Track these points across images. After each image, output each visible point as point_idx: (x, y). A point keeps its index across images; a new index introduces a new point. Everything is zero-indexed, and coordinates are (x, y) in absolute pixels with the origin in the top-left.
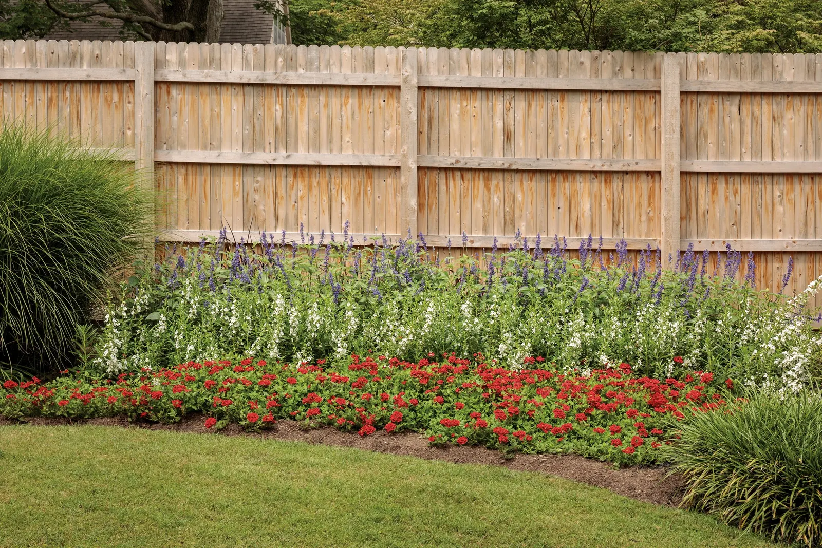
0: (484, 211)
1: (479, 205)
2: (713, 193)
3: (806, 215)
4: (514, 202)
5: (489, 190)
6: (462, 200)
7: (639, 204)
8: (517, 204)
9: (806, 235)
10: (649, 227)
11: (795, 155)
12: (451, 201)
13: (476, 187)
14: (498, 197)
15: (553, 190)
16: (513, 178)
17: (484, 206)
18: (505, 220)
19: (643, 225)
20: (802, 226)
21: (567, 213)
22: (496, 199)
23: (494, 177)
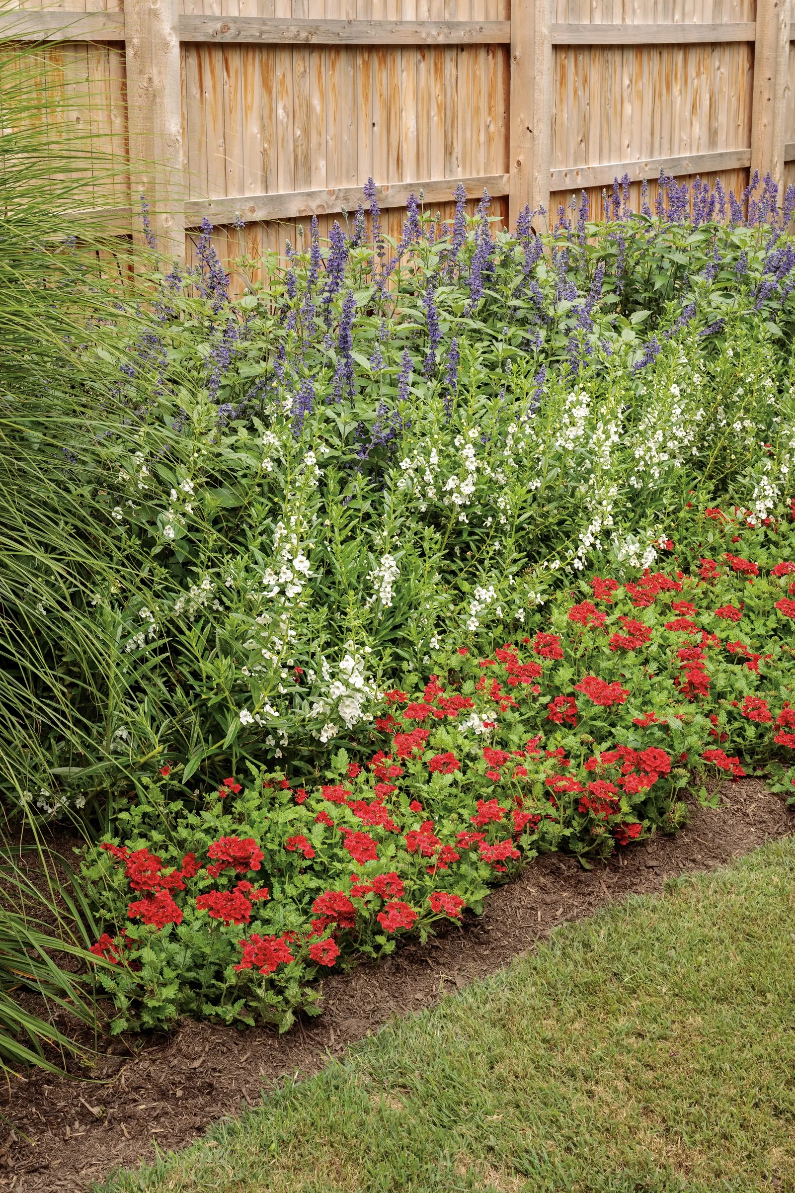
0: (264, 139)
1: (254, 128)
2: (561, 84)
3: (653, 118)
4: (308, 117)
5: (269, 92)
6: (227, 118)
7: (477, 110)
8: (314, 121)
9: (652, 154)
10: (488, 152)
11: (645, 16)
12: (210, 119)
13: (249, 88)
14: (284, 108)
15: (365, 87)
16: (307, 64)
17: (263, 128)
18: (296, 157)
19: (482, 148)
20: (649, 137)
21: (385, 133)
22: (280, 112)
23: (277, 60)
